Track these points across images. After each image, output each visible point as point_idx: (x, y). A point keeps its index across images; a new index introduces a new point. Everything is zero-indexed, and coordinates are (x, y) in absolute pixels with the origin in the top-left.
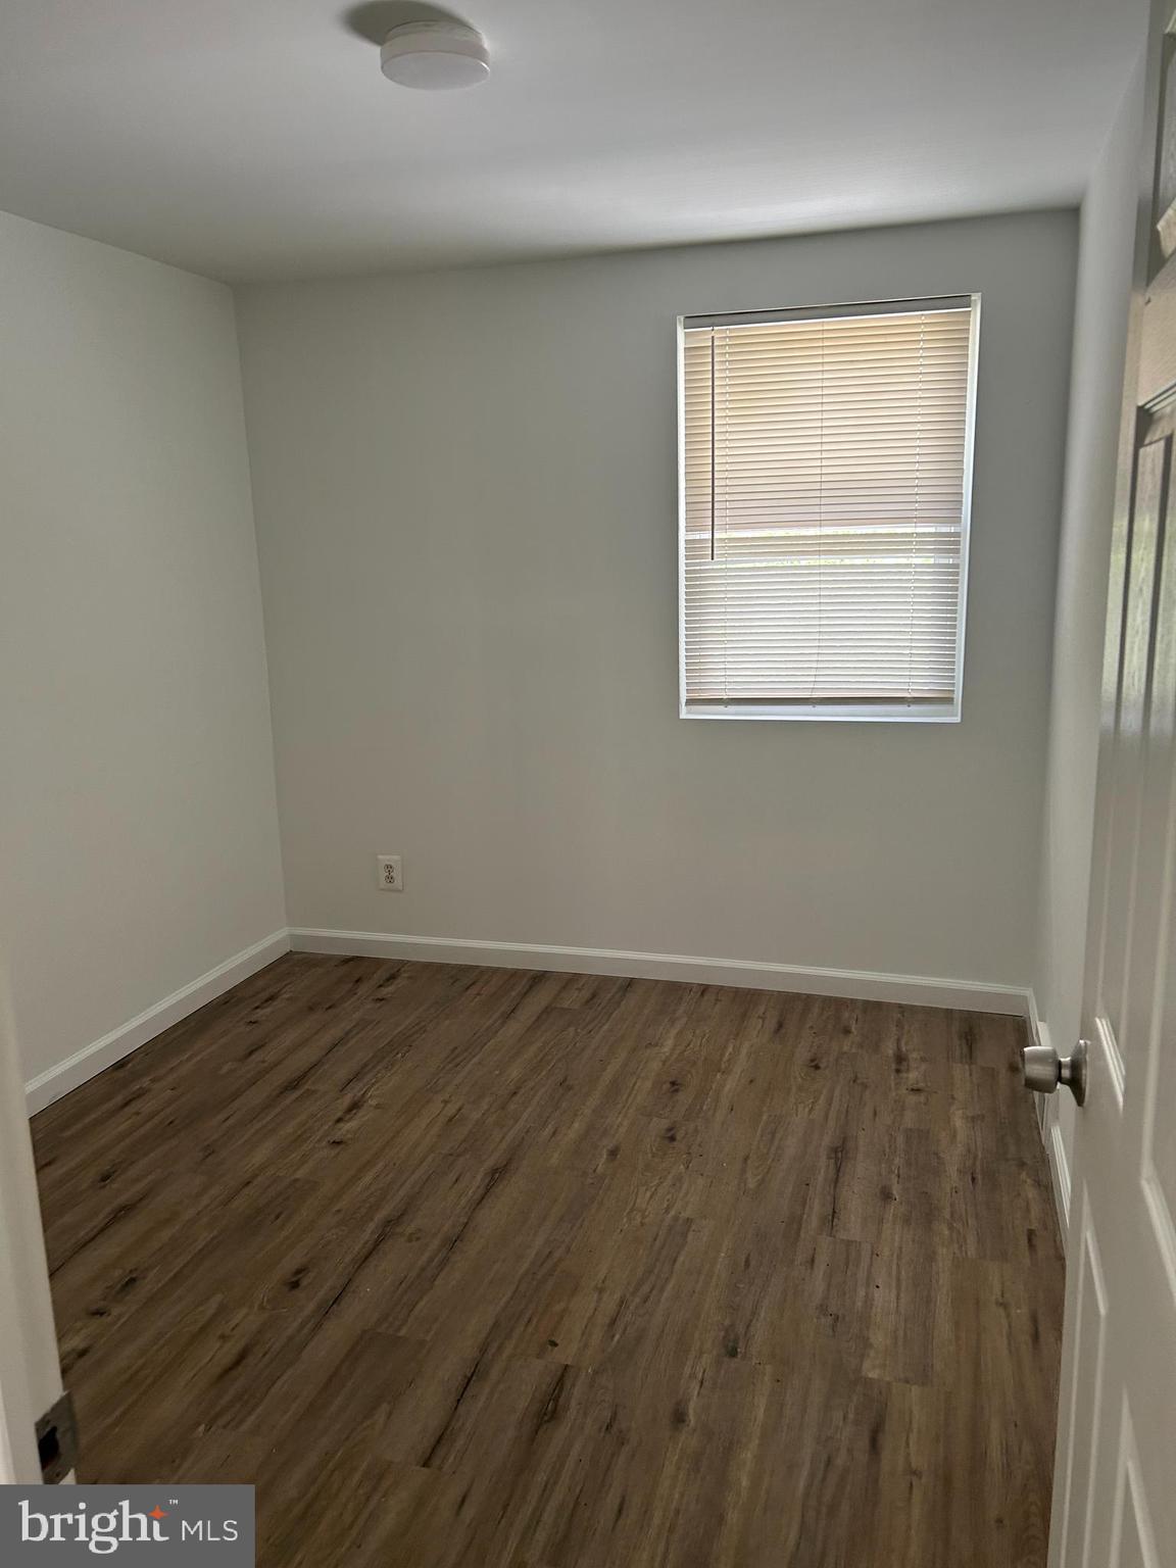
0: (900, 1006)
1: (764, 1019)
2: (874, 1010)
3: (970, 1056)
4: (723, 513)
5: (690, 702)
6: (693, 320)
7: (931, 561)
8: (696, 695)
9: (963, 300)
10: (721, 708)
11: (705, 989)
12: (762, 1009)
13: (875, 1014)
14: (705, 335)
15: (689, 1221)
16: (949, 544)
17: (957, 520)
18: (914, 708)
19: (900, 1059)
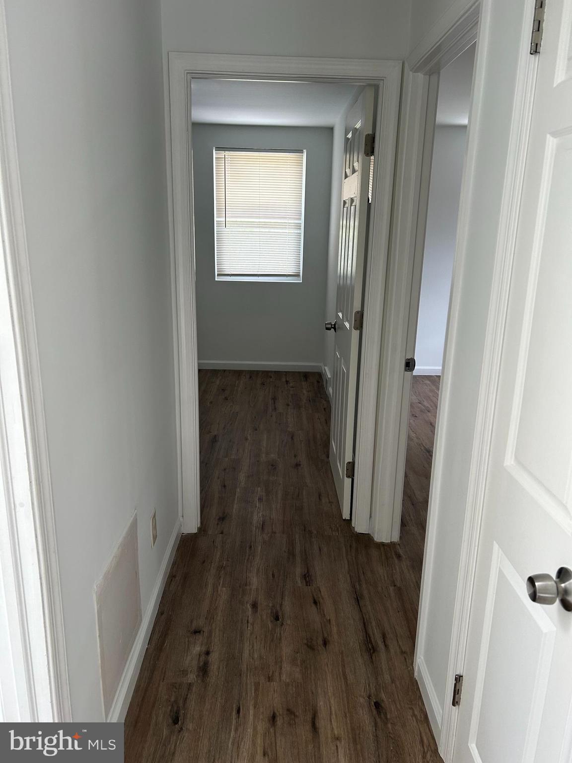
0: (286, 372)
1: (245, 376)
2: (278, 373)
3: (306, 380)
4: (229, 212)
5: (218, 275)
6: (218, 149)
7: (292, 232)
8: (220, 273)
9: (301, 151)
10: (229, 277)
11: (225, 371)
12: (244, 374)
13: (278, 374)
14: (222, 154)
15: (238, 412)
16: (298, 226)
17: (300, 219)
18: (289, 278)
19: (287, 382)
